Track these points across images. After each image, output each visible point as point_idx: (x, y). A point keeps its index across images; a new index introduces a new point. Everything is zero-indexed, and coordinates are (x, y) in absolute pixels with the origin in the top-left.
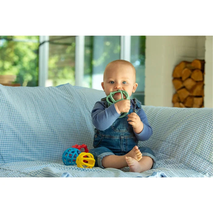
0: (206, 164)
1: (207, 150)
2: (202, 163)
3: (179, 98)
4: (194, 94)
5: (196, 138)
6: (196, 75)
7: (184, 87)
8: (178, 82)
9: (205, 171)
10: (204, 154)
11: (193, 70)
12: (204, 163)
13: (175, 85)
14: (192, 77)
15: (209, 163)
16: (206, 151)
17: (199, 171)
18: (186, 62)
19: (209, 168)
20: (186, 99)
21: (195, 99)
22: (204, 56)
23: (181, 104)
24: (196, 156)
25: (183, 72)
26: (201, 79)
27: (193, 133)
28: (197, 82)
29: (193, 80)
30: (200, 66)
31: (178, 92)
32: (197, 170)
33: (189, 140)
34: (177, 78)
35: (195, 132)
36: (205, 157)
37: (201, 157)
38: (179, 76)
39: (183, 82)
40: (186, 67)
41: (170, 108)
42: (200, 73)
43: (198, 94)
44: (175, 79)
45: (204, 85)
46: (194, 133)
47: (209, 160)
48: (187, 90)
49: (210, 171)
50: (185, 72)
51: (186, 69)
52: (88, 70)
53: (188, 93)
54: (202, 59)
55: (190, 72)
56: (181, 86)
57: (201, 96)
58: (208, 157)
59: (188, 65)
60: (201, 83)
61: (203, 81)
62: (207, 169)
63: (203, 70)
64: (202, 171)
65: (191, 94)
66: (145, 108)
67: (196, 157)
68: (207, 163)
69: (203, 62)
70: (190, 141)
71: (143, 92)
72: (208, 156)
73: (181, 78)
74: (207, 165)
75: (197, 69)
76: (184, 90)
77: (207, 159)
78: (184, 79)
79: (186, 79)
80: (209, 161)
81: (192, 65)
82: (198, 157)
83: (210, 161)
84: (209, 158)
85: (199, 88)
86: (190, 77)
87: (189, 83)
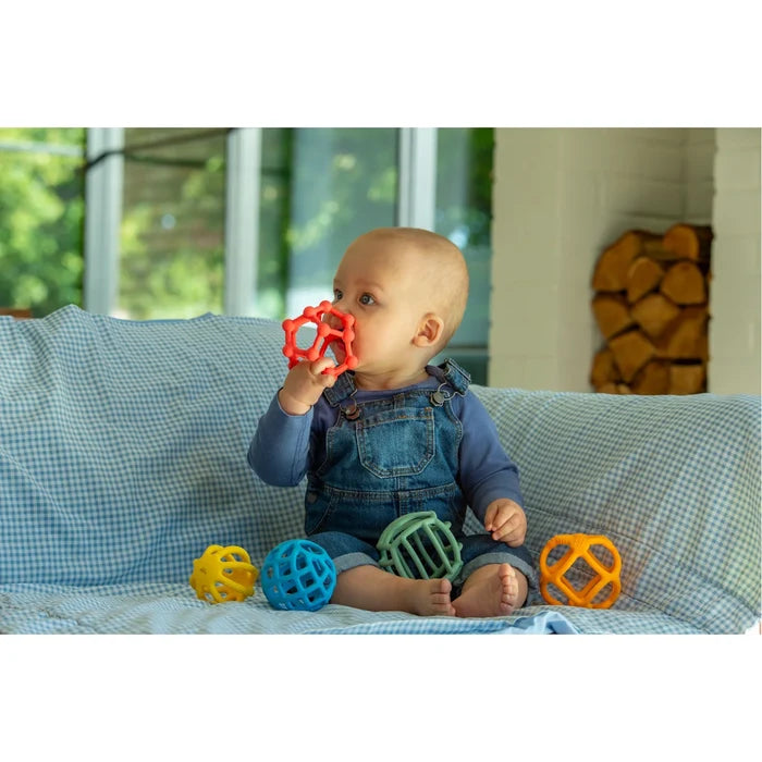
0: (710, 594)
1: (716, 546)
2: (699, 591)
3: (615, 367)
4: (673, 351)
5: (673, 505)
6: (681, 283)
7: (635, 327)
8: (613, 308)
9: (704, 618)
10: (706, 561)
11: (668, 265)
12: (704, 590)
13: (601, 320)
14: (665, 289)
15: (720, 592)
16: (713, 553)
17: (683, 618)
18: (644, 236)
19: (719, 607)
20: (641, 371)
21: (676, 370)
22: (709, 214)
23: (623, 388)
24: (678, 570)
25: (632, 272)
26: (698, 299)
27: (663, 489)
28: (682, 307)
29: (668, 299)
30: (693, 250)
31: (614, 344)
32: (678, 616)
33: (648, 512)
34: (608, 294)
35: (671, 484)
36: (709, 571)
37: (696, 571)
38: (615, 286)
39: (630, 306)
40: (642, 253)
41: (581, 395)
42: (695, 273)
43: (687, 354)
44: (601, 295)
45: (708, 318)
46: (668, 487)
47: (721, 581)
48: (646, 336)
49: (723, 618)
50: (639, 272)
51: (642, 261)
52: (272, 266)
53: (650, 350)
54: (701, 222)
55: (657, 269)
56: (626, 321)
57: (698, 360)
58: (720, 572)
59: (650, 246)
60: (697, 311)
61: (705, 304)
62: (714, 612)
63: (704, 265)
64: (694, 619)
65: (660, 353)
66: (494, 396)
67: (679, 575)
68: (715, 593)
69: (706, 236)
70: (652, 514)
71: (484, 346)
72: (718, 568)
73: (624, 293)
74: (716, 597)
75: (686, 259)
76: (633, 337)
77: (716, 578)
78: (633, 296)
79: (643, 297)
80: (721, 587)
81: (667, 246)
82: (684, 573)
83: (726, 584)
84: (721, 577)
85: (689, 330)
86: (656, 290)
87: (654, 313)
